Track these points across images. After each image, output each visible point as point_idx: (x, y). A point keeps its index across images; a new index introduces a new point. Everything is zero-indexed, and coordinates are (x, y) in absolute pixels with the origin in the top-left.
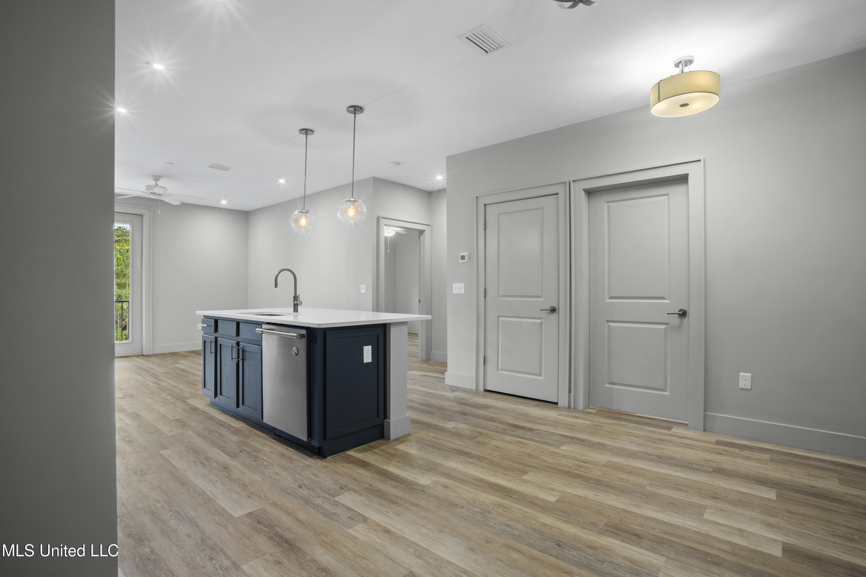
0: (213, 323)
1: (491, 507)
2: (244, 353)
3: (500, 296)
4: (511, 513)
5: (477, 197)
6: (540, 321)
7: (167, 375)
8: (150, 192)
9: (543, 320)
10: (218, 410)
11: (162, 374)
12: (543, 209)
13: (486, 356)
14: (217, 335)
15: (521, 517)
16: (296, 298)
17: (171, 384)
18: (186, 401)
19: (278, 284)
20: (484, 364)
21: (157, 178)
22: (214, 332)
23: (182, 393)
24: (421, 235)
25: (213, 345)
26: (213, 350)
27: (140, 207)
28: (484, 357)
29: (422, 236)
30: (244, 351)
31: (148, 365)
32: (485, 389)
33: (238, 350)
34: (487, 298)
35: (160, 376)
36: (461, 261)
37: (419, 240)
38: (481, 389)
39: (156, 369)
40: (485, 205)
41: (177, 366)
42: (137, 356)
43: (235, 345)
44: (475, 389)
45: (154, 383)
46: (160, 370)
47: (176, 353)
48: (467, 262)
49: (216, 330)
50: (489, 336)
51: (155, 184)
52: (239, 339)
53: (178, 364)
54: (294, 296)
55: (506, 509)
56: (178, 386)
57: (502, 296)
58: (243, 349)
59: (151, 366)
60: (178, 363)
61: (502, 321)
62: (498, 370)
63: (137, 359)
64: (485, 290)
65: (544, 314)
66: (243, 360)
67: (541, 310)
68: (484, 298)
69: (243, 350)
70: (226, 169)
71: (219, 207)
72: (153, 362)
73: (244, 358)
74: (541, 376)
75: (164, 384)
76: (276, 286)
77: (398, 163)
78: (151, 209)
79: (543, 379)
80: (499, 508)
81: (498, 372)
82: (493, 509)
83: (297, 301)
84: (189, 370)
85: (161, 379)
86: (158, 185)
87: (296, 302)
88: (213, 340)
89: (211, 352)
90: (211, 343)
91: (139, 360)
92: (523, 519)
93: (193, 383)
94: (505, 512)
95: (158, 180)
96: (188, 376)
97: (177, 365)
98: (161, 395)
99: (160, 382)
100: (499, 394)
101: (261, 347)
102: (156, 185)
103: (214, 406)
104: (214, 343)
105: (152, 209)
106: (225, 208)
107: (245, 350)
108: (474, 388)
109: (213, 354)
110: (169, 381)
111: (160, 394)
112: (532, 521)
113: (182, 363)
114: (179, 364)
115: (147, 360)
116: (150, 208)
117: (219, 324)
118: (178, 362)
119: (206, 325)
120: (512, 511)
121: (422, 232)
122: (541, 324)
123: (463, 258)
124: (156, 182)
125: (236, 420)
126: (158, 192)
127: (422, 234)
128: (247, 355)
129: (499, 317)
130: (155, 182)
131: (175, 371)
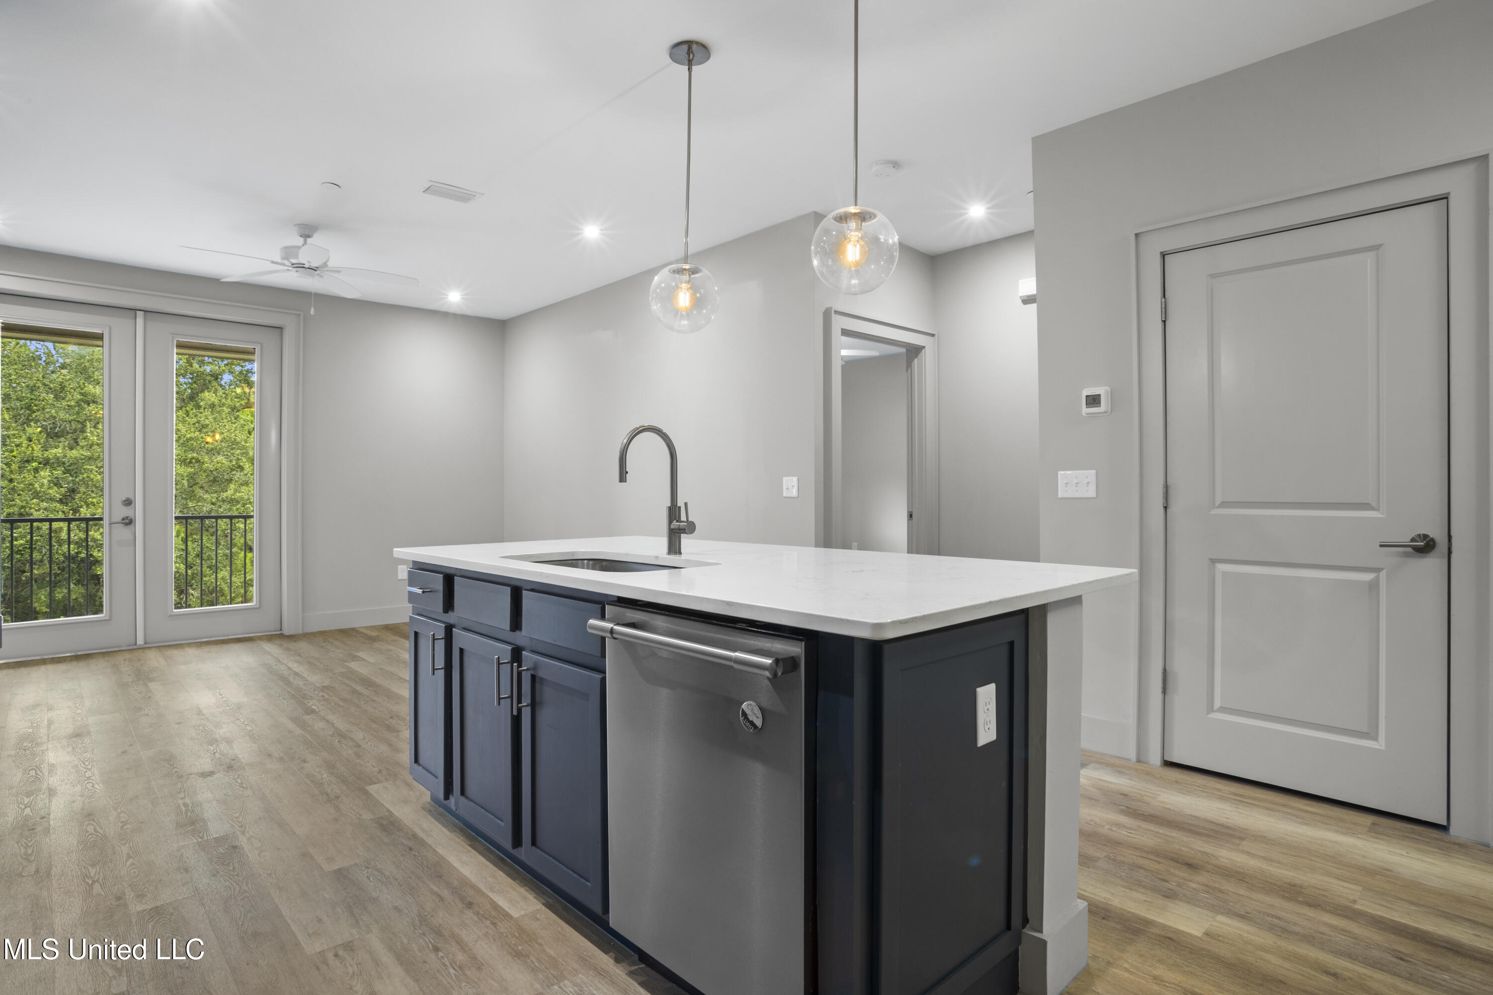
0: (438, 583)
2: (537, 685)
3: (1218, 503)
5: (1137, 235)
6: (1368, 577)
7: (327, 696)
8: (291, 263)
9: (1383, 574)
10: (455, 831)
11: (316, 692)
12: (1378, 249)
13: (1167, 670)
14: (451, 618)
16: (674, 512)
17: (333, 724)
18: (366, 793)
19: (627, 473)
20: (1164, 691)
21: (307, 231)
22: (442, 612)
23: (358, 761)
24: (914, 360)
25: (440, 646)
26: (440, 663)
27: (279, 310)
28: (1165, 671)
29: (916, 360)
30: (537, 680)
31: (290, 665)
32: (1165, 759)
33: (519, 674)
34: (1174, 509)
35: (311, 698)
36: (1085, 410)
37: (907, 371)
38: (1155, 759)
39: (305, 675)
40: (1163, 255)
41: (353, 667)
42: (270, 638)
43: (507, 658)
44: (1134, 759)
45: (295, 720)
46: (316, 679)
47: (353, 629)
48: (1105, 412)
49: (449, 604)
50: (1179, 613)
51: (303, 245)
52: (521, 638)
53: (354, 661)
54: (670, 508)
56: (351, 731)
57: (1224, 504)
58: (532, 672)
59: (295, 667)
60: (355, 658)
61: (1225, 574)
62: (1211, 709)
63: (268, 647)
64: (1166, 487)
65: (1389, 558)
66: (534, 705)
67: (1381, 546)
68: (1162, 510)
69: (533, 678)
70: (464, 197)
71: (444, 309)
72: (300, 656)
73: (537, 700)
74: (1375, 739)
75: (319, 725)
76: (623, 478)
77: (896, 165)
78: (300, 315)
79: (1383, 748)
81: (1209, 716)
83: (677, 521)
84: (379, 680)
85: (314, 707)
87: (675, 524)
88: (441, 634)
89: (435, 668)
90: (435, 641)
91: (272, 649)
93: (387, 722)
95: (309, 237)
96: (375, 698)
97: (354, 665)
98: (306, 765)
99: (309, 717)
100: (1220, 781)
101: (599, 676)
103: (441, 815)
104: (443, 641)
105: (301, 313)
106: (458, 312)
107: (541, 679)
108: (1131, 753)
109: (441, 674)
110: (331, 717)
111: (305, 761)
113: (364, 660)
114: (357, 660)
115: (288, 649)
116: (299, 313)
117: (456, 588)
118: (355, 656)
119: (420, 591)
121: (914, 351)
122: (1373, 586)
123: (1093, 400)
124: (305, 241)
125: (509, 880)
126: (309, 262)
127: (916, 357)
128: (547, 693)
129: (1213, 561)
130: (302, 240)
131: (348, 682)
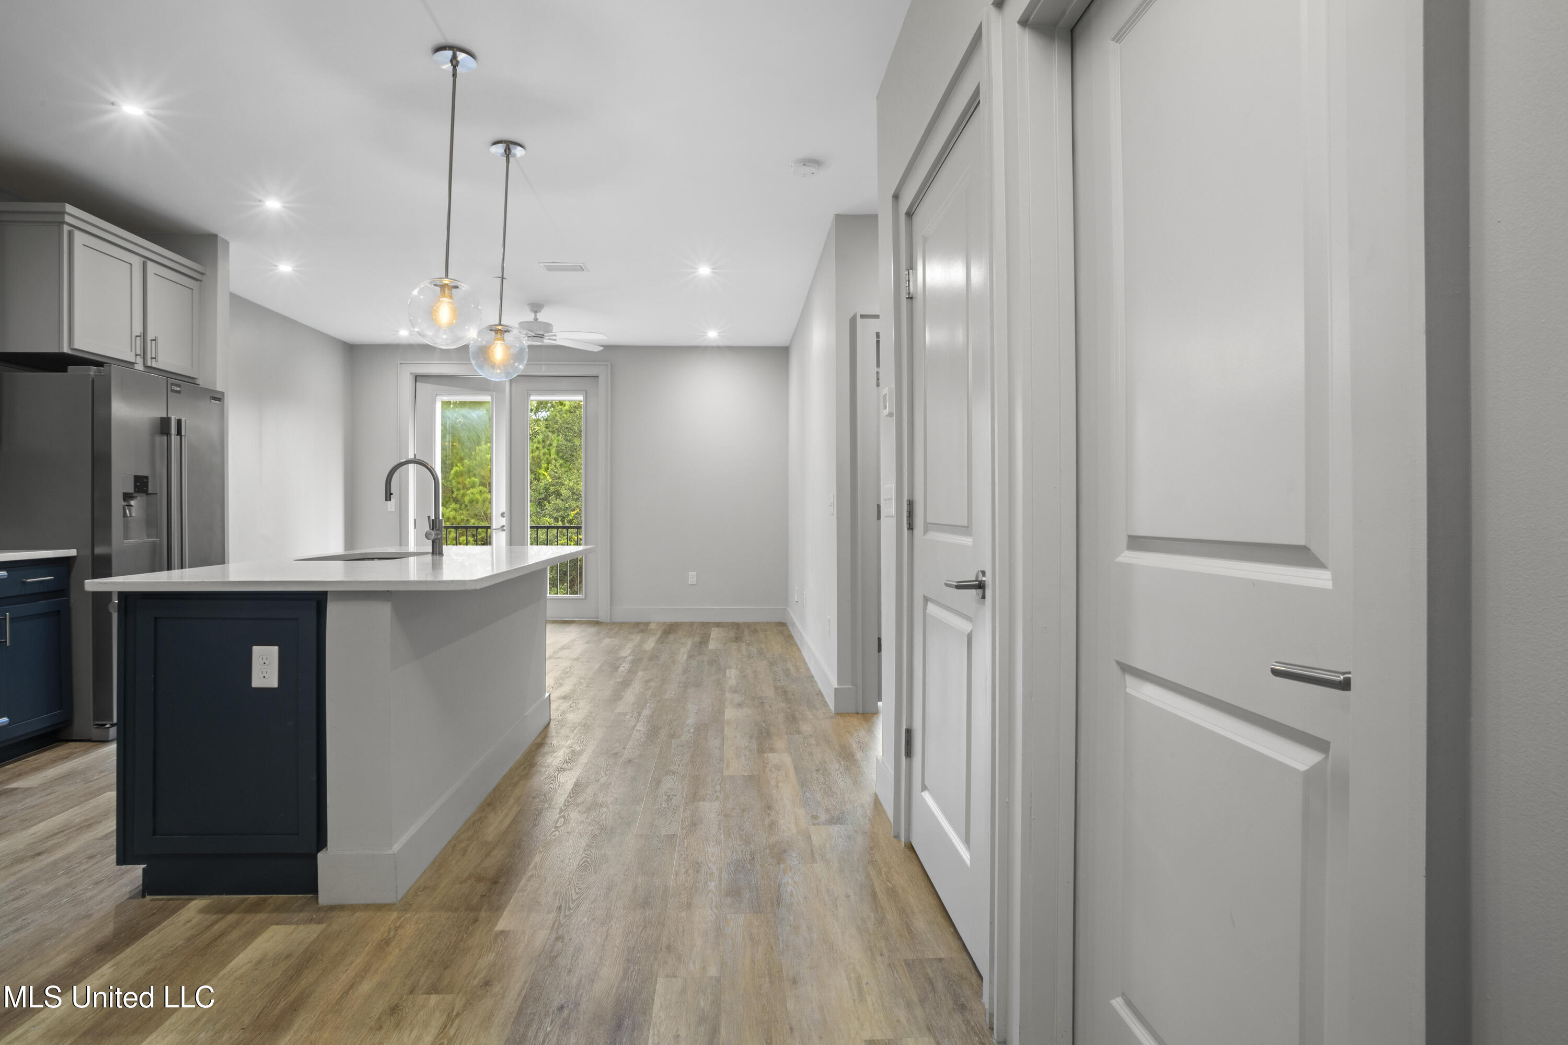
3: (927, 525)
5: (894, 198)
9: (973, 625)
13: (910, 729)
19: (392, 494)
20: (907, 753)
21: (535, 308)
27: (594, 363)
28: (907, 731)
32: (909, 839)
38: (903, 836)
40: (909, 217)
44: (893, 832)
51: (534, 319)
57: (929, 527)
61: (928, 613)
64: (911, 504)
65: (973, 604)
68: (906, 533)
71: (704, 344)
78: (608, 365)
81: (922, 794)
86: (539, 320)
95: (537, 312)
102: (536, 319)
105: (609, 363)
123: (885, 402)
124: (536, 315)
129: (925, 598)
130: (533, 315)
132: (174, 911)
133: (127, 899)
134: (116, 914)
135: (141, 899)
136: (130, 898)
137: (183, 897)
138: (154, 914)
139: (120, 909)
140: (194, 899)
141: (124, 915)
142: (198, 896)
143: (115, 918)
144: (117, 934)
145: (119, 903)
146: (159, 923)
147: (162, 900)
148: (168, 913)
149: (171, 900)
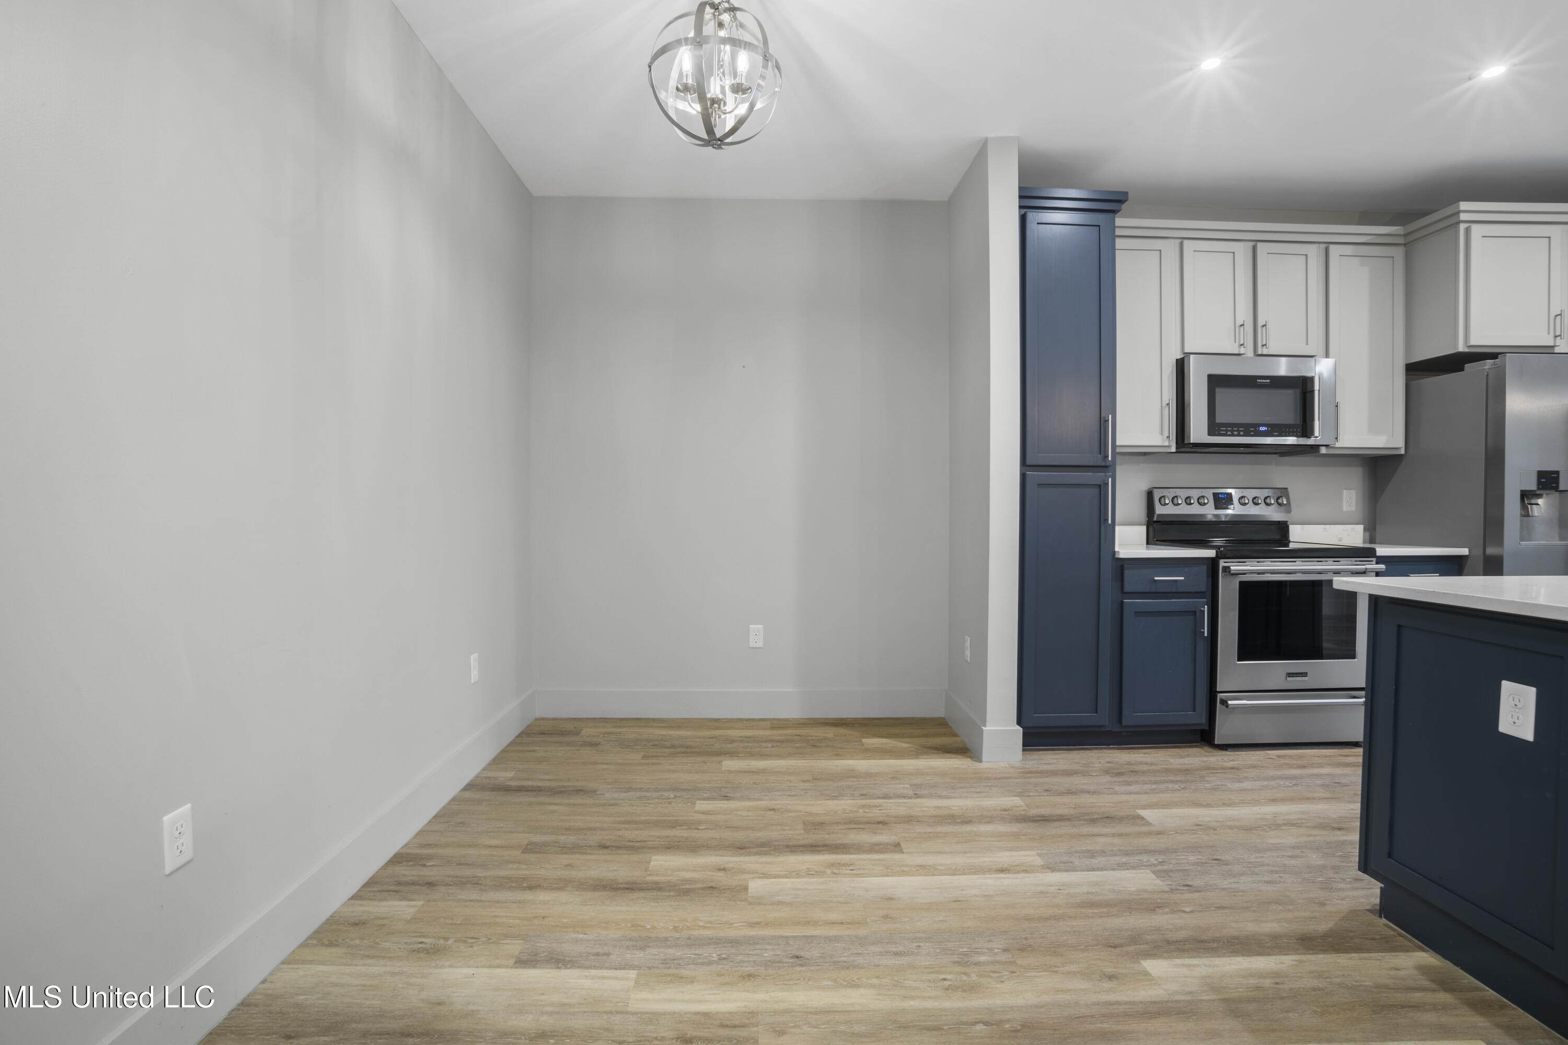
1: (450, 942)
4: (406, 943)
15: (384, 943)
55: (419, 948)
80: (434, 945)
82: (446, 939)
92: (377, 940)
94: (419, 941)
112: (359, 943)
120: (405, 948)
132: (1395, 949)
133: (1367, 910)
134: (1344, 917)
135: (1378, 918)
136: (1369, 910)
137: (1416, 941)
138: (1374, 939)
139: (1353, 914)
140: (1424, 951)
141: (1349, 923)
142: (1431, 951)
143: (1340, 920)
144: (1325, 936)
145: (1357, 909)
146: (1369, 950)
147: (1394, 930)
148: (1387, 946)
149: (1402, 937)
